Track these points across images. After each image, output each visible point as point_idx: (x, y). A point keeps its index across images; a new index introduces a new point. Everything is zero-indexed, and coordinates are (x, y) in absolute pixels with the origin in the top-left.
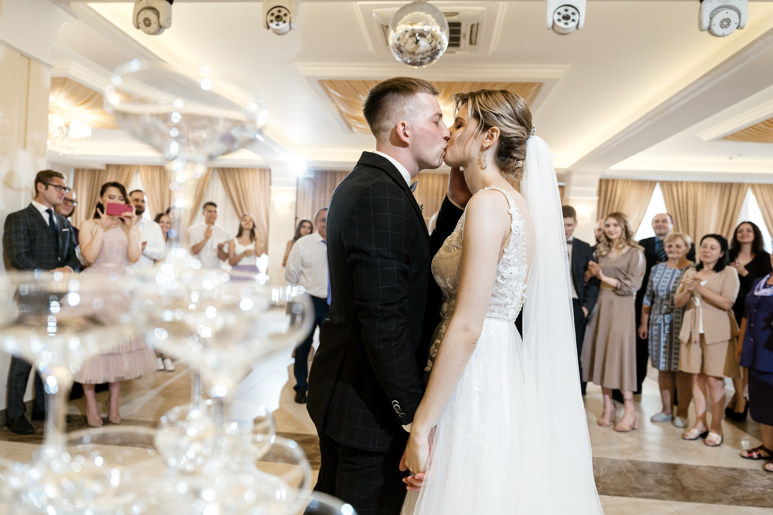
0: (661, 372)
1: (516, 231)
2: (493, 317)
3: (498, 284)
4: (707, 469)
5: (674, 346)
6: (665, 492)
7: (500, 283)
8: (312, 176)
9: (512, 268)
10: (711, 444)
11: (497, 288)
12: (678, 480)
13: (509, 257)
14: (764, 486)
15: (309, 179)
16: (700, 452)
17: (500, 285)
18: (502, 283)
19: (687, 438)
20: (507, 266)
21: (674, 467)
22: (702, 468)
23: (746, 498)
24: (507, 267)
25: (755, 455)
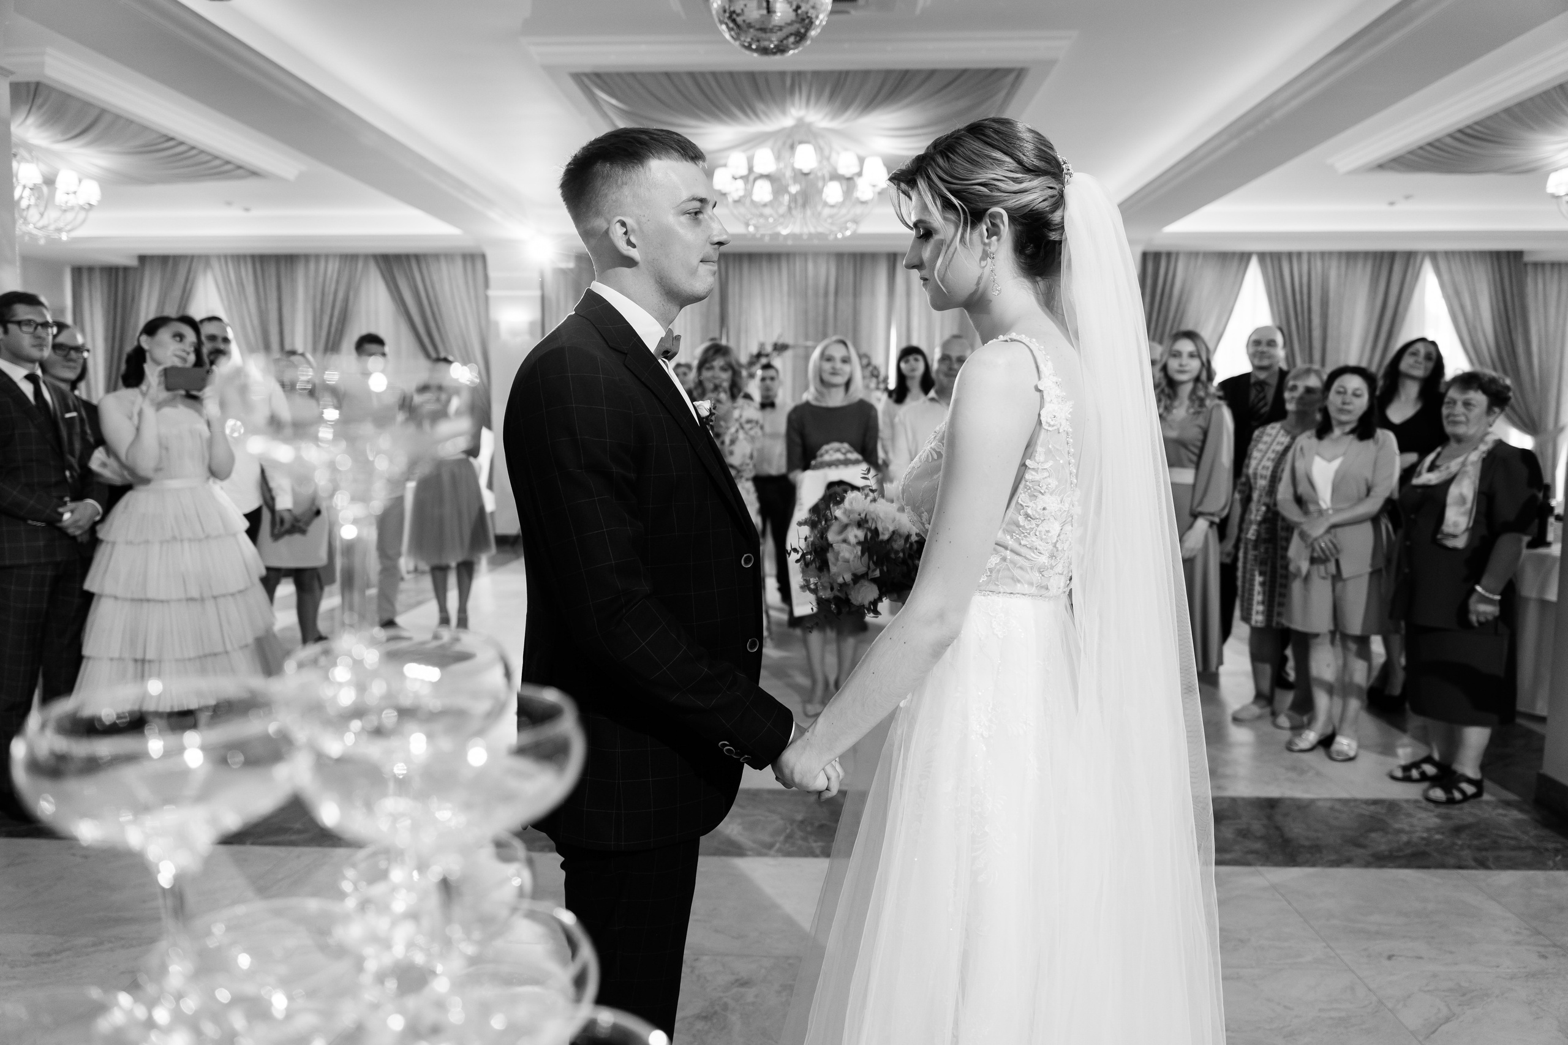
0: (1255, 631)
1: (1050, 425)
2: (1018, 593)
3: (1021, 529)
4: (1329, 804)
5: (1279, 580)
6: (1252, 852)
7: (1024, 527)
8: (571, 265)
9: (1046, 497)
10: (1340, 758)
11: (1018, 536)
12: (1278, 828)
13: (1037, 477)
14: (1428, 830)
15: (564, 272)
16: (1318, 774)
17: (1024, 531)
18: (1027, 527)
19: (1296, 748)
20: (1035, 494)
21: (1271, 804)
22: (1320, 804)
23: (1396, 854)
24: (1036, 497)
25: (1415, 773)
